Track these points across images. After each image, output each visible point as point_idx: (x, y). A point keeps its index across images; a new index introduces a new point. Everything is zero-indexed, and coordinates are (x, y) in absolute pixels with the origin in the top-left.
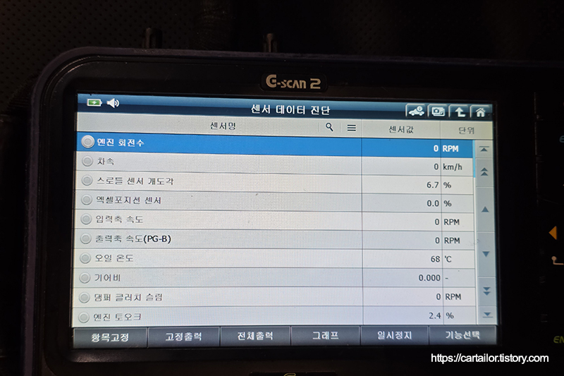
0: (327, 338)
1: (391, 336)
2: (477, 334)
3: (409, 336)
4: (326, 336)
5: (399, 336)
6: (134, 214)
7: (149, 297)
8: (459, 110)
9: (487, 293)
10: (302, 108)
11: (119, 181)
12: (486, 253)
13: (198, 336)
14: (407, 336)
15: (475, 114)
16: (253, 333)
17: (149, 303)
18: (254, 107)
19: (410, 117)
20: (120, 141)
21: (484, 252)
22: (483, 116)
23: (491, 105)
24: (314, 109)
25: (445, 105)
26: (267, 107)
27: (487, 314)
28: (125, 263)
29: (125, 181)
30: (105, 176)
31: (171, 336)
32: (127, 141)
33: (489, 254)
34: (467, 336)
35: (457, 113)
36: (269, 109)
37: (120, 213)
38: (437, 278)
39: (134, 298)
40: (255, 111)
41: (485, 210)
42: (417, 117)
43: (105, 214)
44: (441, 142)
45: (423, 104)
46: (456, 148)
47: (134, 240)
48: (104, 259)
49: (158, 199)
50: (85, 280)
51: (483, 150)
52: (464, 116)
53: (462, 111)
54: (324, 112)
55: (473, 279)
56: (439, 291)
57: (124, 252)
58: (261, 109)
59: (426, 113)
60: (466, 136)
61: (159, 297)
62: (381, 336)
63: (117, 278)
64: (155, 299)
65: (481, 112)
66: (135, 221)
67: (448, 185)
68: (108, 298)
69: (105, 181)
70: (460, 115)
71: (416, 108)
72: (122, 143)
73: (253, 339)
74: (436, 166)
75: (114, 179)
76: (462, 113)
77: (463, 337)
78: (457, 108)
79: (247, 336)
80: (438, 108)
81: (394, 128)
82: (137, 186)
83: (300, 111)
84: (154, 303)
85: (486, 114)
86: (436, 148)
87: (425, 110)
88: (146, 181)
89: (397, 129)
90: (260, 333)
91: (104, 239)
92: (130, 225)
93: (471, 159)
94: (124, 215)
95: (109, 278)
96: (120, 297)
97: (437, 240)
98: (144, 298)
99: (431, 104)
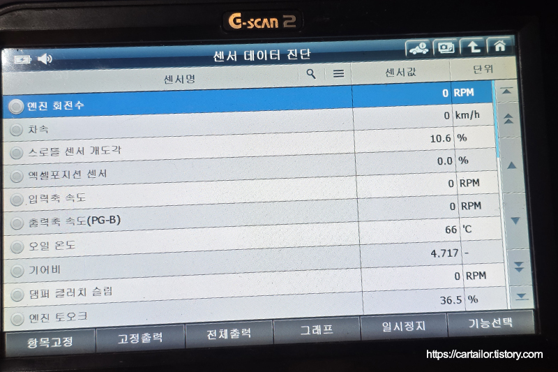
0: (319, 332)
1: (398, 327)
2: (508, 321)
3: (421, 327)
4: (318, 330)
5: (410, 327)
6: (74, 191)
7: (97, 292)
8: (473, 45)
9: (519, 270)
10: (277, 53)
11: (55, 152)
12: (515, 220)
13: (158, 337)
14: (419, 327)
15: (492, 48)
16: (226, 331)
17: (97, 299)
18: (216, 55)
19: (411, 57)
20: (56, 103)
21: (513, 218)
22: (503, 49)
23: (513, 36)
24: (291, 53)
25: (454, 39)
26: (233, 53)
27: (521, 295)
28: (64, 251)
29: (62, 151)
30: (38, 146)
31: (124, 338)
32: (64, 104)
33: (519, 221)
34: (496, 324)
35: (470, 48)
36: (235, 55)
37: (57, 191)
39: (77, 292)
40: (218, 59)
41: (512, 166)
42: (420, 56)
43: (38, 192)
44: (451, 85)
45: (427, 40)
46: (470, 92)
47: (76, 222)
48: (39, 247)
49: (103, 172)
50: (18, 274)
51: (504, 93)
52: (479, 51)
53: (476, 45)
54: (304, 56)
55: (501, 252)
56: (458, 269)
57: (64, 238)
58: (226, 56)
59: (431, 50)
60: (484, 76)
61: (108, 291)
62: (387, 328)
63: (56, 269)
64: (103, 293)
65: (500, 46)
66: (76, 199)
67: (462, 138)
68: (46, 294)
69: (39, 154)
70: (473, 51)
71: (418, 44)
72: (57, 106)
73: (226, 337)
74: (447, 115)
75: (49, 150)
76: (476, 48)
77: (491, 325)
78: (469, 42)
79: (218, 334)
80: (446, 44)
81: (392, 71)
82: (76, 157)
83: (273, 56)
84: (102, 298)
85: (506, 47)
86: (446, 92)
87: (429, 47)
88: (88, 150)
89: (396, 72)
90: (235, 330)
91: (39, 223)
92: (70, 205)
93: (491, 104)
94: (62, 192)
95: (47, 269)
96: (61, 293)
97: (453, 207)
98: (89, 292)
99: (436, 40)
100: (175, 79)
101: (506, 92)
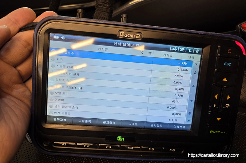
0: (134, 125)
1: (155, 126)
2: (184, 127)
3: (161, 126)
5: (158, 126)
8: (190, 50)
9: (190, 114)
11: (64, 66)
12: (191, 101)
13: (90, 121)
15: (195, 51)
16: (108, 122)
17: (73, 110)
18: (115, 43)
19: (172, 51)
22: (198, 52)
23: (201, 49)
24: (137, 45)
25: (185, 47)
27: (189, 121)
28: (65, 95)
29: (66, 67)
30: (59, 64)
31: (80, 121)
34: (181, 127)
36: (120, 44)
38: (173, 108)
39: (68, 107)
41: (193, 86)
42: (174, 51)
43: (59, 78)
44: (182, 61)
45: (177, 46)
46: (186, 63)
47: (69, 88)
48: (58, 93)
49: (78, 74)
50: (52, 100)
52: (191, 52)
55: (186, 109)
56: (174, 112)
57: (65, 92)
59: (177, 50)
60: (191, 59)
61: (77, 108)
62: (152, 125)
63: (63, 100)
66: (69, 81)
67: (182, 76)
68: (59, 107)
69: (59, 66)
70: (189, 52)
71: (174, 48)
72: (66, 53)
74: (179, 70)
77: (179, 128)
78: (189, 49)
79: (106, 122)
80: (182, 48)
81: (165, 55)
82: (70, 69)
83: (132, 46)
84: (75, 109)
86: (179, 63)
90: (111, 122)
93: (191, 68)
95: (60, 100)
96: (63, 107)
97: (175, 95)
98: (72, 107)
99: (180, 47)
100: (101, 49)
101: (196, 65)
